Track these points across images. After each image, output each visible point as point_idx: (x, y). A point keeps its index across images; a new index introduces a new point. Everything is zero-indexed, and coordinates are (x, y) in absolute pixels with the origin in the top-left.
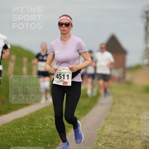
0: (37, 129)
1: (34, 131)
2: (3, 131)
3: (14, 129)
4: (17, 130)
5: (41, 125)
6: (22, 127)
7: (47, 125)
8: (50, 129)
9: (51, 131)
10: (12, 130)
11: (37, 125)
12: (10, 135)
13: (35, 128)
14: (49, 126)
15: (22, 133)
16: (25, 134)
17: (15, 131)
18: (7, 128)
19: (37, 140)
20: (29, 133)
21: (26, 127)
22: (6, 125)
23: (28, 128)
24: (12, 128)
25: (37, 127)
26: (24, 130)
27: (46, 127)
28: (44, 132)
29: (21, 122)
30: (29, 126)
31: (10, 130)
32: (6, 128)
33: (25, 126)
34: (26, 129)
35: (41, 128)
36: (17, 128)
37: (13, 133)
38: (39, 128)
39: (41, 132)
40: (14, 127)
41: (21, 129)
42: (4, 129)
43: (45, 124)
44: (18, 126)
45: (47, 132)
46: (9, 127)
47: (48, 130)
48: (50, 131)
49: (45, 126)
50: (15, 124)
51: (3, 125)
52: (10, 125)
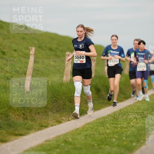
0: (121, 128)
1: (119, 130)
2: (86, 131)
3: (98, 128)
4: (101, 129)
5: (125, 124)
6: (105, 126)
7: (132, 124)
8: (135, 128)
9: (136, 129)
10: (96, 130)
11: (121, 124)
12: (94, 134)
13: (119, 127)
14: (133, 125)
15: (106, 133)
16: (109, 133)
17: (99, 131)
18: (91, 127)
19: (122, 139)
20: (113, 132)
21: (111, 126)
22: (89, 125)
23: (112, 127)
24: (96, 127)
25: (121, 126)
26: (108, 129)
27: (131, 126)
28: (128, 131)
29: (104, 121)
30: (113, 125)
31: (94, 129)
32: (89, 127)
33: (109, 125)
34: (110, 128)
35: (125, 127)
36: (100, 127)
37: (97, 132)
38: (123, 127)
39: (125, 131)
40: (97, 126)
41: (105, 128)
42: (88, 128)
43: (129, 123)
44: (102, 125)
45: (132, 130)
46: (92, 127)
47: (133, 129)
48: (134, 130)
49: (129, 125)
50: (99, 123)
51: (87, 124)
52: (94, 124)
